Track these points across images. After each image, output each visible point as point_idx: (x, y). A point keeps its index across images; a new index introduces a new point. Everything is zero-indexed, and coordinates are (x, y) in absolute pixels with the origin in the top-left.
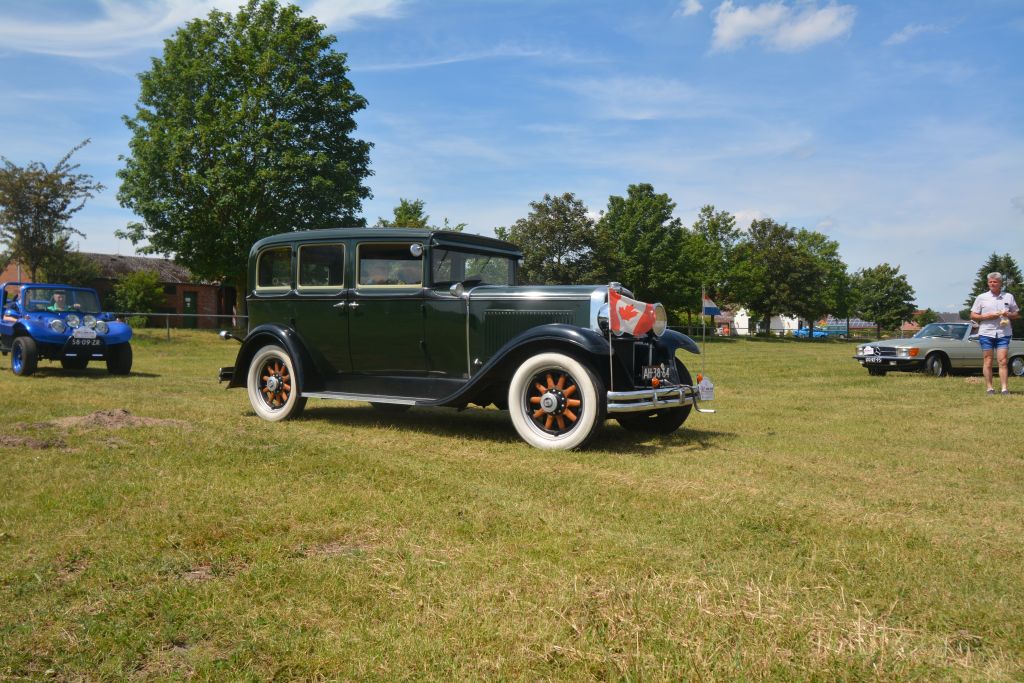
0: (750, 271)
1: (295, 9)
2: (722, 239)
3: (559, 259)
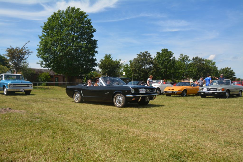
0: (193, 69)
1: (79, 9)
2: (186, 62)
3: (145, 67)
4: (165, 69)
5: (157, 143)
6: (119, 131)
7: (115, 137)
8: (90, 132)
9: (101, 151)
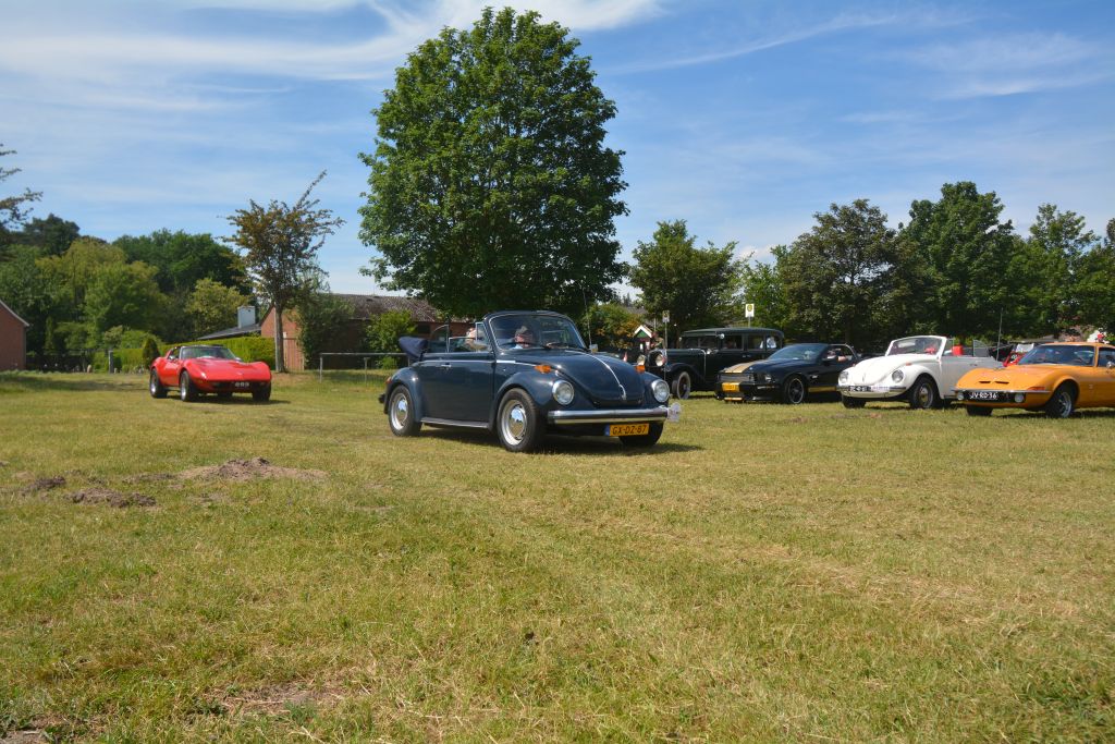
0: (1106, 283)
1: (533, 15)
2: (1067, 246)
3: (852, 278)
4: (955, 286)
5: (953, 629)
6: (754, 570)
7: (736, 595)
8: (618, 566)
9: (678, 652)
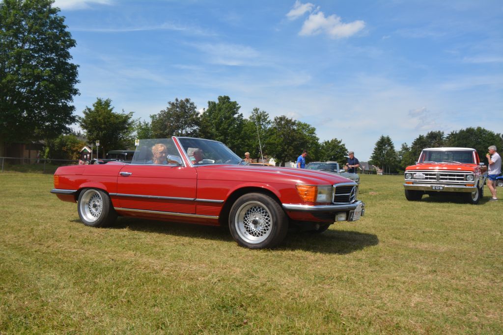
5: (194, 283)
6: (117, 264)
7: (106, 276)
8: (51, 266)
9: (73, 305)
